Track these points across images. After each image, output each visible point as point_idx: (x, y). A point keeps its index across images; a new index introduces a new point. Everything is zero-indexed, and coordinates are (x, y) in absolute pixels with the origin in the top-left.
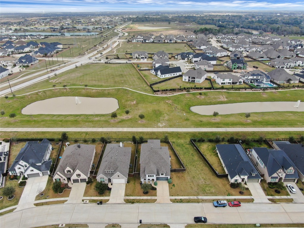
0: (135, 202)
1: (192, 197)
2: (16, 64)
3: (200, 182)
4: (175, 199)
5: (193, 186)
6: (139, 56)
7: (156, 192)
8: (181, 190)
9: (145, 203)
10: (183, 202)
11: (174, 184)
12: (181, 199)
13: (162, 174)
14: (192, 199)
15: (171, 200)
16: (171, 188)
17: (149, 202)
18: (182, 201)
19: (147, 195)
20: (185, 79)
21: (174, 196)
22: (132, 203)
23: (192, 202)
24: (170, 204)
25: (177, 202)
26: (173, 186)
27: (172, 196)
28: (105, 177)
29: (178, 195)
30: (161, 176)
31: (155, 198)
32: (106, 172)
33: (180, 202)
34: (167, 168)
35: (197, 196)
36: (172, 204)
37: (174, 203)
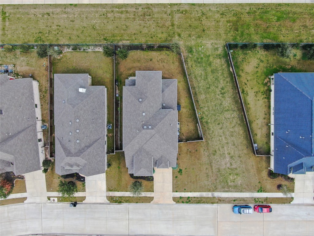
0: (123, 200)
3: (223, 162)
4: (181, 197)
7: (153, 185)
8: (191, 181)
10: (191, 203)
11: (181, 169)
12: (189, 197)
14: (204, 198)
15: (174, 199)
16: (176, 177)
17: (142, 202)
18: (190, 201)
21: (179, 192)
22: (119, 202)
24: (172, 205)
25: (183, 202)
26: (179, 172)
27: (176, 191)
31: (151, 194)
33: (187, 203)
35: (213, 192)
36: (175, 205)
37: (178, 204)
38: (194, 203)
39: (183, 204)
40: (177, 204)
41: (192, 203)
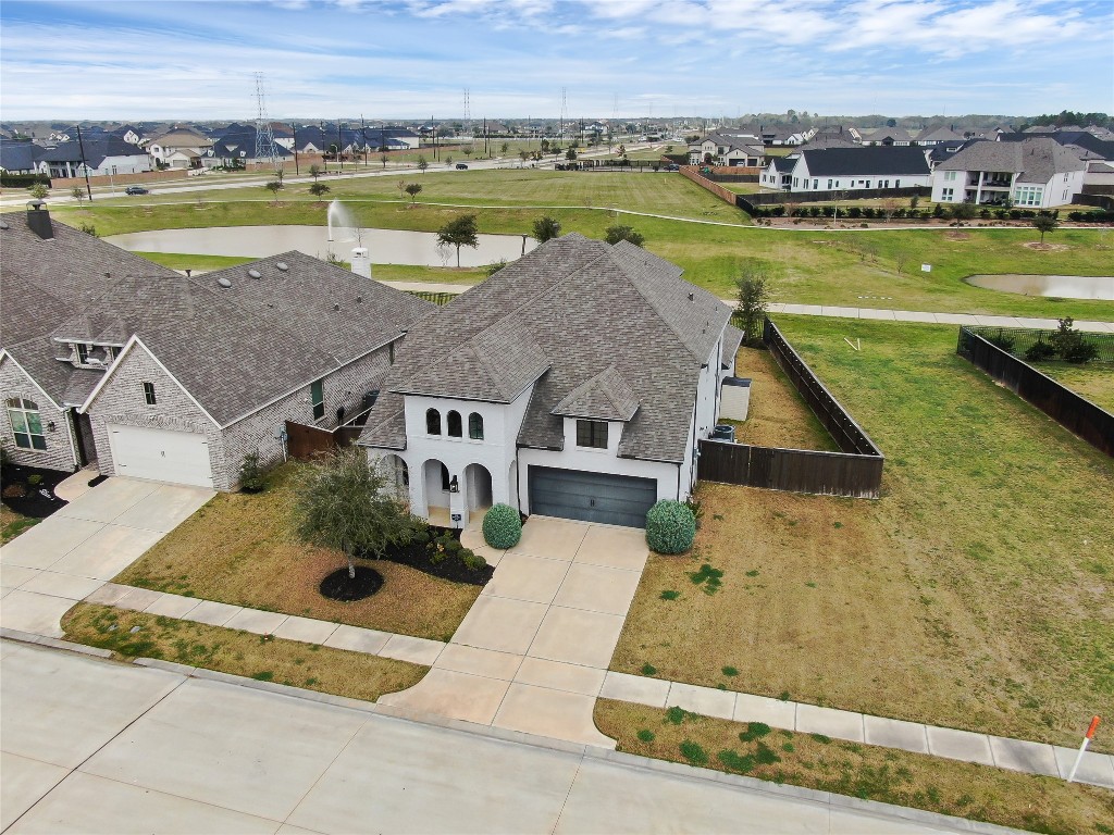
0: (166, 645)
1: (929, 739)
2: (203, 160)
3: (1069, 597)
4: (676, 715)
5: (961, 623)
6: (721, 151)
7: (466, 607)
8: (790, 636)
9: (265, 676)
10: (780, 778)
11: (714, 565)
12: (756, 730)
13: (592, 434)
14: (932, 762)
15: (607, 715)
16: (668, 595)
17: (310, 683)
18: (767, 756)
19: (346, 608)
20: (948, 188)
21: (673, 676)
22: (122, 650)
23: (929, 800)
24: (582, 755)
25: (692, 755)
26: (696, 578)
27: (648, 671)
28: (40, 394)
29: (729, 678)
30: (574, 456)
31: (416, 649)
32: (75, 358)
33: (734, 764)
34: (660, 384)
35: (1023, 734)
36: (606, 759)
37: (641, 761)
38: (819, 785)
39: (686, 769)
40: (629, 758)
41: (795, 779)
